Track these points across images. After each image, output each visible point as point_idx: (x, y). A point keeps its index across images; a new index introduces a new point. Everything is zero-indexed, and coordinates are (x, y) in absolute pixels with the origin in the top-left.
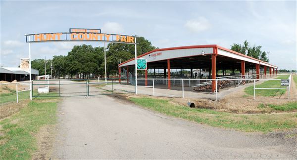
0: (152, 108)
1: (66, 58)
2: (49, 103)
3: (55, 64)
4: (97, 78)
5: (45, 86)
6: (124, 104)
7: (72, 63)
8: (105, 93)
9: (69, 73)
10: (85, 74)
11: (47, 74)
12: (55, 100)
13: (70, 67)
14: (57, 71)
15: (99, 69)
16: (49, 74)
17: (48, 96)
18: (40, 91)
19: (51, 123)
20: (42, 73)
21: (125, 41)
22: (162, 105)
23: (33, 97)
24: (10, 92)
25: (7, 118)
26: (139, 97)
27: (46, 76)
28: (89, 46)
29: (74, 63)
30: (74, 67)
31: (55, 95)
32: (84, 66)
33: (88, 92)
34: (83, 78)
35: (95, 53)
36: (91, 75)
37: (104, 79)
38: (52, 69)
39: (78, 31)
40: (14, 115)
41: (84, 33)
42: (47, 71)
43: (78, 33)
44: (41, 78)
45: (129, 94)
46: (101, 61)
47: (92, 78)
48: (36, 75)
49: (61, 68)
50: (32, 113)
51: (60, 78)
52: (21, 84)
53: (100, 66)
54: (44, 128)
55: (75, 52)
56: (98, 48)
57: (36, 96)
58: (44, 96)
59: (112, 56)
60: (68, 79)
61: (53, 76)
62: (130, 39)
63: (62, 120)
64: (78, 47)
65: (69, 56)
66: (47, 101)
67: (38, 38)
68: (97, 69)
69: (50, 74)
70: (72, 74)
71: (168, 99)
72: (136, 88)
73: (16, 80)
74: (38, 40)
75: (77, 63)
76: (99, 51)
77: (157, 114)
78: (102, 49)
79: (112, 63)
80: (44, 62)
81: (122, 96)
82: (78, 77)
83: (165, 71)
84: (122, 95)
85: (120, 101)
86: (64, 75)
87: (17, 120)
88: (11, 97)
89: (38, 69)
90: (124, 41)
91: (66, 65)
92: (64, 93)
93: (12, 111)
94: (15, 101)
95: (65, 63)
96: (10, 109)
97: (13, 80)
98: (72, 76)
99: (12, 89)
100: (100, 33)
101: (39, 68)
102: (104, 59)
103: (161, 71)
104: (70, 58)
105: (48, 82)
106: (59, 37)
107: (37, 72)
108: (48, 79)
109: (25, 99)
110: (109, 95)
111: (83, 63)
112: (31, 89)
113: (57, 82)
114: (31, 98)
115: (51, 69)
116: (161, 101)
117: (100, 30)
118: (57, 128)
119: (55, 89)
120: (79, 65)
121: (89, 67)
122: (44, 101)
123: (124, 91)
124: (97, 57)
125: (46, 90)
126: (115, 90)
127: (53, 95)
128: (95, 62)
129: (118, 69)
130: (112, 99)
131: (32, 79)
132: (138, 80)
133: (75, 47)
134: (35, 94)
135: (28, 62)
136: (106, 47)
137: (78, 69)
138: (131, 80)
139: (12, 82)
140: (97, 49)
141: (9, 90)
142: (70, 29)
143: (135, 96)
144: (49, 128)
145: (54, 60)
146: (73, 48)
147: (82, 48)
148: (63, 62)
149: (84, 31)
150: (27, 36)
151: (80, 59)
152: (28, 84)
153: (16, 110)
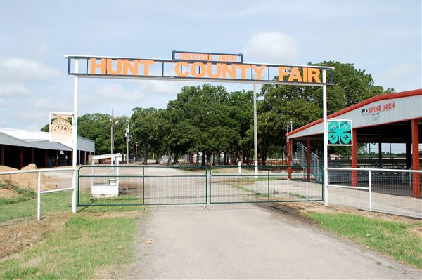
0: (359, 239)
1: (162, 115)
2: (117, 218)
3: (136, 126)
4: (235, 164)
5: (109, 180)
6: (292, 225)
7: (178, 126)
8: (251, 198)
9: (169, 151)
10: (208, 153)
11: (115, 152)
12: (134, 214)
13: (173, 136)
14: (141, 145)
15: (240, 142)
16: (120, 151)
17: (116, 203)
18: (97, 191)
19: (120, 262)
20: (104, 148)
21: (300, 80)
22: (387, 234)
23: (78, 205)
24: (16, 195)
25: (12, 257)
26: (331, 211)
27: (112, 156)
28: (219, 88)
29: (183, 127)
30: (180, 137)
31: (134, 202)
32: (205, 135)
33: (208, 196)
34: (203, 163)
35: (234, 104)
36: (223, 155)
37: (253, 168)
38: (128, 141)
39: (191, 57)
40: (30, 249)
41: (205, 62)
42: (116, 144)
43: (192, 62)
44: (101, 161)
45: (308, 204)
46: (246, 124)
47: (225, 164)
48: (88, 153)
49: (151, 137)
50: (77, 243)
51: (149, 161)
52: (47, 174)
53: (243, 135)
54: (105, 271)
55: (185, 100)
56: (239, 93)
57: (87, 203)
58: (107, 203)
59: (269, 113)
60: (168, 165)
61: (131, 157)
62: (311, 76)
63: (145, 255)
64: (193, 90)
65: (169, 109)
66: (114, 215)
67: (99, 66)
68: (236, 142)
69: (123, 152)
70: (177, 153)
71: (407, 222)
72: (326, 190)
73: (34, 165)
74: (98, 71)
75: (189, 126)
76: (242, 100)
77: (368, 254)
78: (249, 96)
79: (271, 128)
80: (108, 122)
81: (291, 208)
82: (192, 162)
83: (408, 149)
84: (291, 205)
85: (284, 218)
86: (159, 155)
87: (39, 260)
88: (21, 208)
89: (93, 139)
90: (296, 81)
91: (164, 132)
92: (153, 197)
93: (25, 241)
94: (32, 215)
95: (160, 127)
96: (19, 235)
97: (26, 164)
98: (176, 159)
99: (23, 185)
100: (242, 63)
101: (97, 136)
102: (252, 118)
103: (399, 148)
104: (173, 116)
105: (118, 171)
106: (146, 69)
107: (89, 146)
108: (118, 165)
109: (59, 212)
110: (260, 204)
111: (203, 129)
112: (74, 186)
113: (139, 171)
114: (74, 209)
115: (125, 139)
116: (387, 225)
117: (242, 56)
118: (133, 271)
119: (133, 188)
120: (194, 132)
121: (218, 138)
122: (105, 216)
123: (296, 195)
124: (238, 115)
125: (112, 191)
126: (276, 193)
127: (129, 202)
128: (231, 126)
129: (284, 143)
130: (266, 214)
131: (78, 164)
132: (329, 171)
133: (184, 89)
134: (84, 200)
135: (70, 121)
136: (259, 91)
137: (192, 141)
138: (315, 170)
139: (24, 170)
140: (236, 96)
141: (16, 188)
142: (174, 53)
143: (321, 210)
144: (116, 272)
145: (134, 118)
146: (180, 92)
147: (201, 93)
148: (156, 125)
149: (205, 58)
150: (69, 59)
151: (196, 119)
152: (66, 176)
153: (35, 237)
